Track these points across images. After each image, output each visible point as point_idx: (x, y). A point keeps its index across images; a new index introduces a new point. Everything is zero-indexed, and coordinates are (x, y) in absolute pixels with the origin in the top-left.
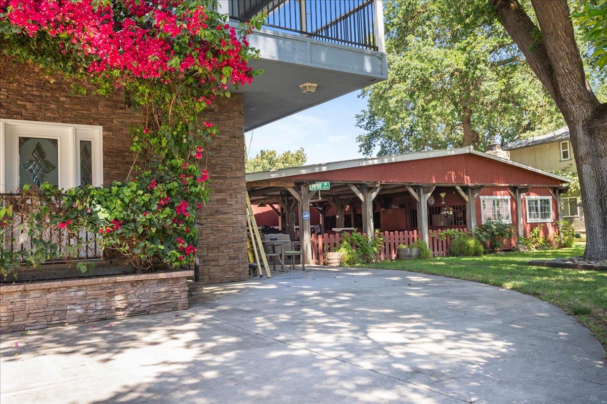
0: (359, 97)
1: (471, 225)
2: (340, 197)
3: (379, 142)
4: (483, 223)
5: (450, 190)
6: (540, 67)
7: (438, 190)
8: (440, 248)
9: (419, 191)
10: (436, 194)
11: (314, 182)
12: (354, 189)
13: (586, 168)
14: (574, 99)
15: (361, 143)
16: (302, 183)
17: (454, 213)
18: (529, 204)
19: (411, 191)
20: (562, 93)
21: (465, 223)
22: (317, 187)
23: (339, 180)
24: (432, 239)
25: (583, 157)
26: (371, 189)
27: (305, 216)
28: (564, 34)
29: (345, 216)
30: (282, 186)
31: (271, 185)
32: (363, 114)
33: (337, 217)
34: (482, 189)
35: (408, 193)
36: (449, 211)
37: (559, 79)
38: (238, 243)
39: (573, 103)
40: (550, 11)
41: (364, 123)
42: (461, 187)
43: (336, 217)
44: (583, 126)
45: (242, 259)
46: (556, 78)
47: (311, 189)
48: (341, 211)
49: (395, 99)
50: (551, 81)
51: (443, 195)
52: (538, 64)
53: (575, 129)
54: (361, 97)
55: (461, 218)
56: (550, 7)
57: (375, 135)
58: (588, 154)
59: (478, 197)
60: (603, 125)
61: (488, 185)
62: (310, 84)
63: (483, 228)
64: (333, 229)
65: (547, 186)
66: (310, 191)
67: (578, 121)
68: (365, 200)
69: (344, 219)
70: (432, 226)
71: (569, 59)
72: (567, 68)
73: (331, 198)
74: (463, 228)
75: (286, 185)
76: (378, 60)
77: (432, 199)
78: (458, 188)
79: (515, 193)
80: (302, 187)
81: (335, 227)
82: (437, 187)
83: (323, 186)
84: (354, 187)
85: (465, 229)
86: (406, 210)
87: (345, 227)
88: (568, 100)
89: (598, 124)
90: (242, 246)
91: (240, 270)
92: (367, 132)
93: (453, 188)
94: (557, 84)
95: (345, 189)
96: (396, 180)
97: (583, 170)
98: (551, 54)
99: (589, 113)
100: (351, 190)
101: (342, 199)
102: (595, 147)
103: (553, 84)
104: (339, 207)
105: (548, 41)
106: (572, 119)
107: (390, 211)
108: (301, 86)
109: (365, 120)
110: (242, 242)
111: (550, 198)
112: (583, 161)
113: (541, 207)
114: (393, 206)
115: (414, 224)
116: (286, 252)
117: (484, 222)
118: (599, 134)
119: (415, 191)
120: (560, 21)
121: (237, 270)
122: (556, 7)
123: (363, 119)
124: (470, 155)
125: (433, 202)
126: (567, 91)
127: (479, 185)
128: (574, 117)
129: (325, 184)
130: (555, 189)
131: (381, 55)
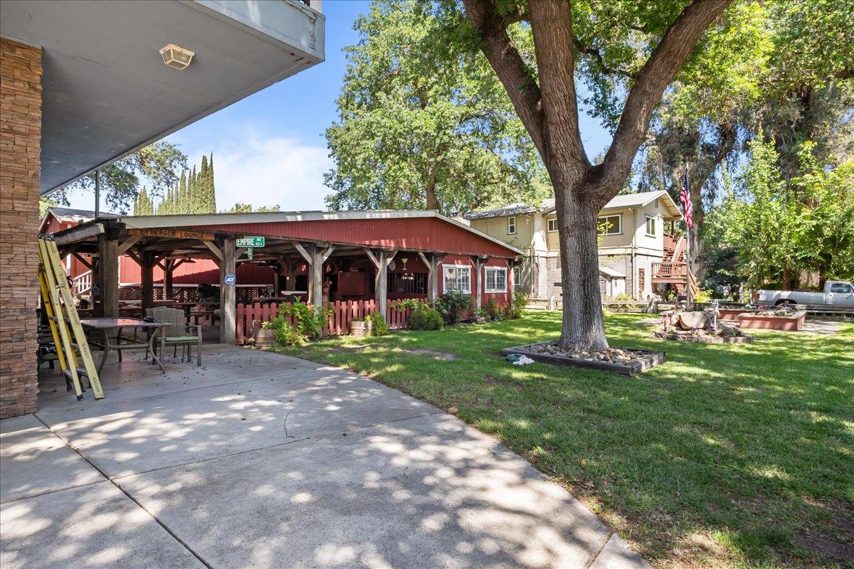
0: (329, 156)
1: (432, 294)
2: (292, 256)
3: (346, 203)
4: (444, 293)
5: (413, 255)
6: (528, 113)
7: (400, 255)
8: (399, 320)
9: (379, 254)
10: (397, 259)
11: (241, 236)
12: (300, 248)
13: (571, 242)
14: (567, 155)
15: (329, 204)
16: (226, 236)
17: (415, 278)
18: (488, 275)
19: (370, 254)
20: (553, 146)
21: (426, 292)
22: (247, 242)
23: (280, 236)
24: (390, 310)
25: (570, 227)
26: (320, 250)
27: (229, 280)
28: (564, 69)
29: (297, 278)
30: (195, 238)
31: (178, 236)
32: (331, 172)
33: (288, 278)
34: (446, 257)
35: (367, 257)
36: (409, 276)
37: (552, 128)
38: (11, 341)
39: (565, 161)
40: (553, 33)
41: (332, 182)
42: (424, 253)
43: (286, 279)
44: (572, 191)
45: (20, 372)
46: (547, 127)
47: (238, 245)
48: (293, 272)
49: (362, 156)
50: (541, 132)
51: (405, 261)
52: (526, 109)
53: (563, 193)
54: (332, 157)
55: (422, 283)
56: (553, 28)
57: (342, 196)
58: (575, 225)
59: (441, 264)
60: (595, 190)
61: (451, 252)
62: (178, 49)
63: (445, 299)
64: (283, 292)
65: (504, 257)
66: (237, 248)
67: (567, 184)
68: (313, 263)
69: (295, 281)
70: (392, 294)
71: (566, 104)
72: (563, 116)
73: (282, 257)
74: (423, 298)
75: (202, 237)
76: (307, 20)
77: (394, 264)
78: (421, 254)
79: (475, 262)
80: (226, 241)
81: (285, 290)
82: (399, 252)
83: (255, 241)
84: (300, 245)
85: (426, 299)
86: (365, 276)
87: (296, 290)
88: (559, 156)
89: (590, 189)
90: (23, 348)
91: (15, 394)
92: (335, 193)
93: (416, 254)
94: (548, 136)
95: (289, 247)
96: (352, 240)
97: (568, 244)
98: (546, 94)
99: (581, 175)
100: (296, 249)
101: (294, 259)
102: (584, 217)
103: (542, 136)
104: (291, 268)
105: (544, 77)
106: (561, 181)
107: (348, 275)
108: (162, 52)
109: (333, 179)
110: (22, 340)
111: (506, 269)
112: (569, 233)
113: (498, 278)
114: (352, 269)
115: (371, 294)
116: (168, 339)
117: (445, 291)
118: (590, 202)
119: (375, 255)
120: (562, 51)
121: (7, 395)
122: (560, 30)
123: (331, 178)
124: (435, 219)
125: (393, 268)
126: (559, 144)
127: (442, 252)
128: (563, 178)
129: (259, 239)
130: (510, 261)
131: (315, 15)
